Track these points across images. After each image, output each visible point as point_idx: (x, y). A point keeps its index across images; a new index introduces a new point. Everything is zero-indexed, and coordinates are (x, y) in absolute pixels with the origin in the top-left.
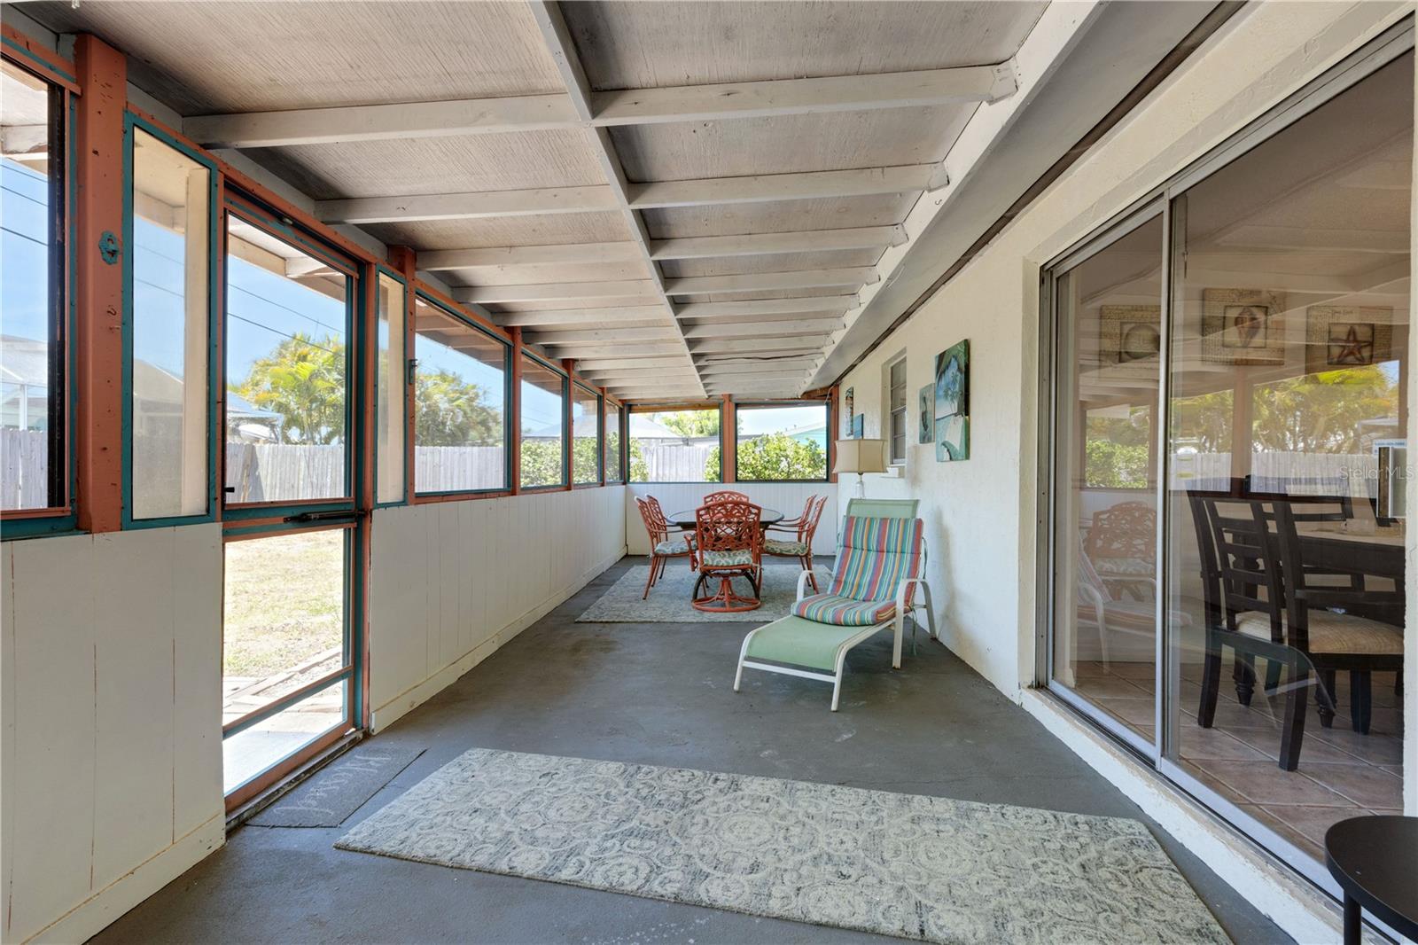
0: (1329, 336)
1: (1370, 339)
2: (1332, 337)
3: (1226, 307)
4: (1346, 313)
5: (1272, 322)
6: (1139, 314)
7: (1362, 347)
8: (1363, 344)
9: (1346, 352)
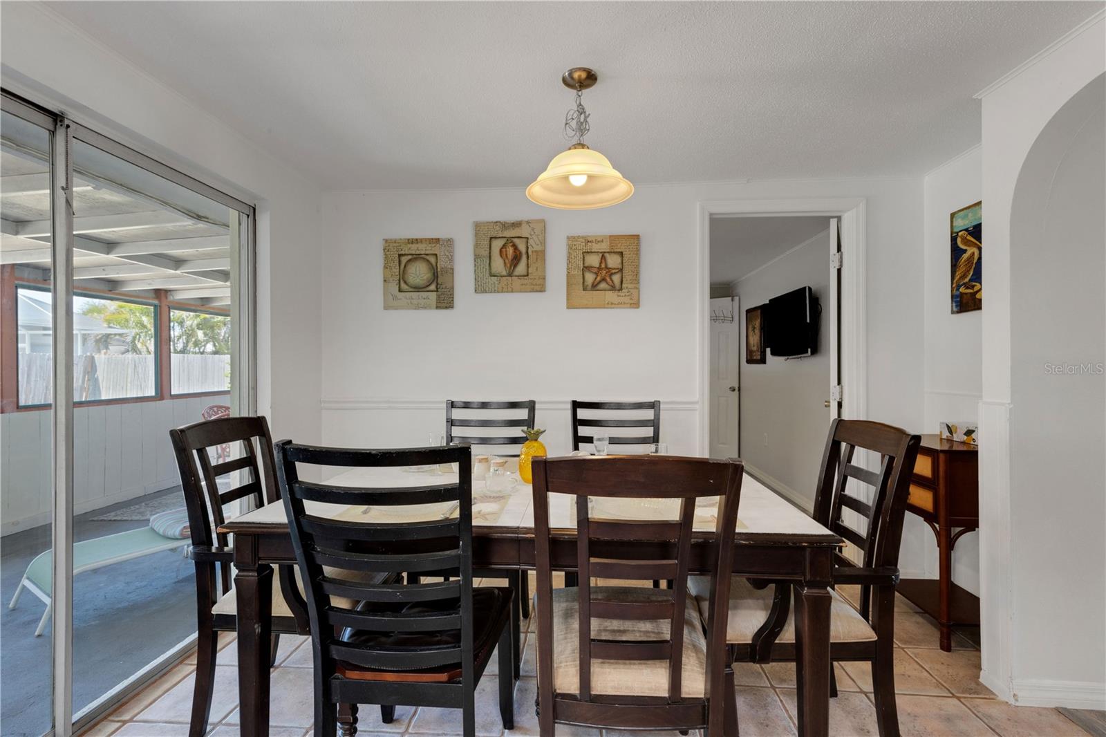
0: (583, 264)
1: (620, 267)
2: (586, 265)
3: (491, 238)
4: (598, 242)
5: (532, 252)
6: (414, 246)
7: (612, 274)
8: (614, 271)
9: (599, 279)
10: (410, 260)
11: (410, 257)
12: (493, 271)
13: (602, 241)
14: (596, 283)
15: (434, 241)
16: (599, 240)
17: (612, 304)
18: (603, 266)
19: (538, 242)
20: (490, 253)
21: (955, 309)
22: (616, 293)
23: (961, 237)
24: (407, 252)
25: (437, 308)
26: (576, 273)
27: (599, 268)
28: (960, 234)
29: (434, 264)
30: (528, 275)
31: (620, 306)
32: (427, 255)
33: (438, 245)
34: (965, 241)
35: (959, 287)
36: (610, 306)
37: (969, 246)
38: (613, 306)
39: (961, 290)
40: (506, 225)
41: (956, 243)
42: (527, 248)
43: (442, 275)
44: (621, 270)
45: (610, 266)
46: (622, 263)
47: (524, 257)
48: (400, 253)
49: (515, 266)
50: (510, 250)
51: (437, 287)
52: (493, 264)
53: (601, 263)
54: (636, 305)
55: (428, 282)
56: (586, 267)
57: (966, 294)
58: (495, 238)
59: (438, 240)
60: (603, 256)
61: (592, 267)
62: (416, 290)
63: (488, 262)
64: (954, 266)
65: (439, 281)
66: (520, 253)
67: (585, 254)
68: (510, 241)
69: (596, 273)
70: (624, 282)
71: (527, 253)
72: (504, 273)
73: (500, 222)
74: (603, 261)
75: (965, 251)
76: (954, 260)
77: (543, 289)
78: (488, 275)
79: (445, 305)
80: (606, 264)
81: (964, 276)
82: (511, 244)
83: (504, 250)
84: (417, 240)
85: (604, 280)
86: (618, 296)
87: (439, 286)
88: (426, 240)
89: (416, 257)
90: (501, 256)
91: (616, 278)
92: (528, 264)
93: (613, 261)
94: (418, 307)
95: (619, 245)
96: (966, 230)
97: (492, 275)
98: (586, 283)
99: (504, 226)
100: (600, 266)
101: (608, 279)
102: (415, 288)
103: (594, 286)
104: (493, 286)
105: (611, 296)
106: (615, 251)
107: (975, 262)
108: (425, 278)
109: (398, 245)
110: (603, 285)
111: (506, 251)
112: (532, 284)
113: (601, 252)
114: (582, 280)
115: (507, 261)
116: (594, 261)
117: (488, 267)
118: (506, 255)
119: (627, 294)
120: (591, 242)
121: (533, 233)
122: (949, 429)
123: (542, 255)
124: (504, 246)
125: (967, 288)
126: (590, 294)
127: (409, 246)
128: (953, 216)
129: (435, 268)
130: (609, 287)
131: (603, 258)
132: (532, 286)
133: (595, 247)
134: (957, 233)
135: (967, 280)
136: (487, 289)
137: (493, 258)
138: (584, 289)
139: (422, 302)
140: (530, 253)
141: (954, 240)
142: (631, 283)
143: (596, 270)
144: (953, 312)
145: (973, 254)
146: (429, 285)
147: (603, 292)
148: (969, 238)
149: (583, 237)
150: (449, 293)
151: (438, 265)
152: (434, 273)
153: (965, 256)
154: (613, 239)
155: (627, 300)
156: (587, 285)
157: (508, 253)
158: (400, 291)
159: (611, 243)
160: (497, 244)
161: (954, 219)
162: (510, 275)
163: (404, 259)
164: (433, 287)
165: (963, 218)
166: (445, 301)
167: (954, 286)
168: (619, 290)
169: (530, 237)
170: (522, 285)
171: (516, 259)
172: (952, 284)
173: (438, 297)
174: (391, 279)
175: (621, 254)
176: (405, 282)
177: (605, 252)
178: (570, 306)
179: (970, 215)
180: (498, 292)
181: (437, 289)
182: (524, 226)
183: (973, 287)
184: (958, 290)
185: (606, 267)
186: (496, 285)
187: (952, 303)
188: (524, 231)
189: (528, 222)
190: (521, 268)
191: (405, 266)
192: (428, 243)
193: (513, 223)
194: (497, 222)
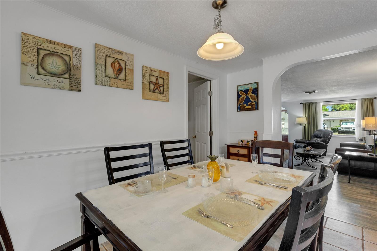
0: (150, 80)
3: (106, 56)
6: (52, 46)
7: (160, 87)
8: (161, 85)
10: (47, 54)
11: (48, 52)
12: (107, 74)
13: (157, 72)
14: (154, 89)
15: (68, 47)
16: (156, 71)
17: (160, 99)
18: (157, 83)
19: (130, 65)
20: (106, 64)
21: (238, 110)
22: (162, 95)
23: (240, 92)
24: (45, 48)
25: (70, 89)
26: (147, 83)
27: (156, 83)
28: (240, 91)
29: (68, 62)
30: (125, 80)
31: (163, 100)
32: (62, 54)
33: (71, 50)
34: (241, 93)
35: (240, 105)
36: (159, 100)
37: (243, 95)
38: (160, 100)
39: (240, 106)
40: (115, 52)
41: (239, 93)
42: (126, 66)
43: (74, 69)
44: (163, 86)
45: (160, 83)
46: (164, 83)
47: (124, 70)
48: (38, 47)
49: (119, 74)
50: (117, 65)
51: (70, 76)
52: (107, 70)
53: (156, 81)
54: (167, 101)
55: (63, 72)
56: (151, 82)
57: (242, 107)
58: (109, 56)
59: (71, 47)
60: (157, 78)
61: (153, 82)
62: (53, 76)
63: (104, 68)
64: (238, 100)
65: (72, 73)
66: (122, 68)
67: (150, 76)
68: (116, 60)
69: (154, 85)
70: (164, 91)
71: (125, 69)
72: (113, 76)
73: (112, 49)
74: (157, 80)
75: (242, 96)
76: (238, 98)
77: (132, 89)
78: (104, 76)
79: (76, 88)
80: (158, 82)
81: (241, 102)
82: (117, 62)
83: (113, 64)
84: (54, 42)
85: (157, 88)
86: (162, 96)
87: (71, 76)
88: (62, 44)
89: (53, 54)
90: (112, 67)
91: (162, 88)
92: (126, 75)
93: (161, 81)
94: (54, 87)
95: (163, 75)
96: (242, 91)
97: (106, 76)
98: (150, 89)
99: (114, 51)
100: (156, 82)
101: (159, 89)
102: (52, 74)
103: (154, 91)
104: (107, 82)
105: (160, 96)
106: (162, 77)
107: (245, 99)
108: (60, 69)
109: (36, 40)
110: (157, 91)
111: (115, 65)
112: (127, 85)
113: (156, 76)
114: (149, 87)
115: (115, 70)
116: (154, 79)
117: (104, 71)
118: (115, 67)
119: (165, 96)
120: (153, 71)
121: (128, 60)
122: (242, 141)
123: (132, 71)
124: (114, 62)
125: (242, 105)
126: (152, 93)
127: (48, 44)
128: (238, 86)
129: (69, 64)
130: (159, 92)
131: (157, 79)
132: (127, 86)
133: (154, 74)
134: (239, 91)
135: (242, 103)
136: (103, 83)
137: (107, 67)
138: (150, 91)
139: (58, 84)
140: (127, 69)
141: (238, 93)
142: (167, 92)
143: (154, 84)
144: (238, 111)
145: (244, 97)
146: (64, 74)
147: (157, 93)
148: (243, 93)
149: (150, 68)
150: (79, 82)
151: (71, 62)
152: (68, 67)
153: (242, 97)
154: (161, 72)
155: (165, 98)
156: (151, 90)
157: (116, 66)
158: (38, 73)
159: (160, 74)
160: (110, 61)
161: (238, 87)
162: (116, 78)
163: (42, 53)
164: (67, 76)
165: (241, 87)
166: (76, 86)
167: (238, 104)
168: (162, 94)
169: (127, 61)
170: (123, 84)
171: (120, 71)
172: (237, 104)
173: (71, 83)
174: (30, 64)
175: (163, 79)
176: (43, 68)
177: (158, 77)
178: (144, 98)
179: (243, 87)
180: (110, 86)
181: (70, 78)
182: (124, 54)
183: (244, 105)
184: (239, 105)
185: (158, 83)
186: (109, 82)
187: (237, 109)
188: (124, 58)
189: (126, 54)
190: (122, 76)
191: (43, 57)
192: (63, 46)
193: (118, 52)
194: (110, 48)
